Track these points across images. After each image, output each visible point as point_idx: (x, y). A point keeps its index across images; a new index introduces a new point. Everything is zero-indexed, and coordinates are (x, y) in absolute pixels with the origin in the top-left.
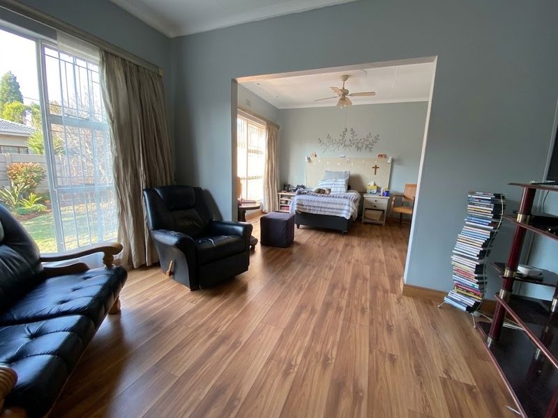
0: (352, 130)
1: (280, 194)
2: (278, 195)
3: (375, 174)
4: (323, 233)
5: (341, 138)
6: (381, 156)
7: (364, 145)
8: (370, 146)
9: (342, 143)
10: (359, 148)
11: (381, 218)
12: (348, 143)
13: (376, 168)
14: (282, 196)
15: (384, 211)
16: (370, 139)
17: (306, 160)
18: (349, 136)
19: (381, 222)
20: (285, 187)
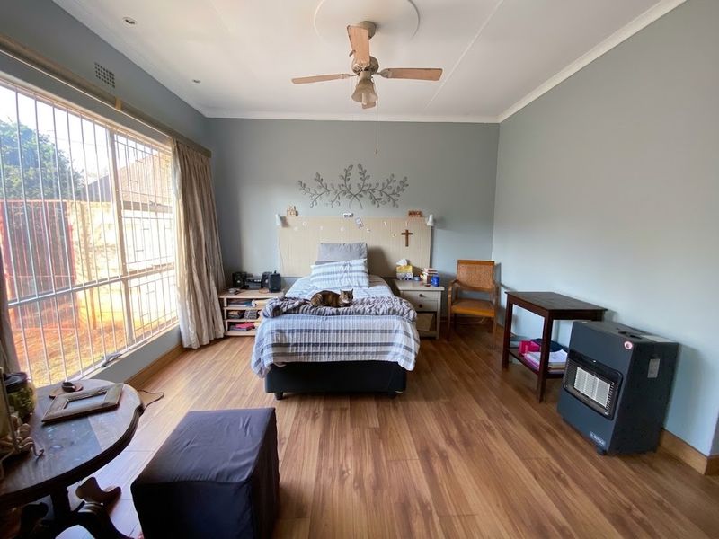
0: (360, 166)
1: (225, 297)
2: (221, 301)
3: (407, 245)
4: (346, 404)
5: (343, 182)
6: (411, 214)
7: (384, 194)
8: (394, 197)
9: (345, 191)
10: (375, 201)
11: (433, 326)
12: (355, 190)
13: (407, 234)
14: (230, 301)
15: (435, 313)
16: (395, 185)
17: (278, 223)
18: (355, 177)
19: (433, 333)
20: (237, 279)
